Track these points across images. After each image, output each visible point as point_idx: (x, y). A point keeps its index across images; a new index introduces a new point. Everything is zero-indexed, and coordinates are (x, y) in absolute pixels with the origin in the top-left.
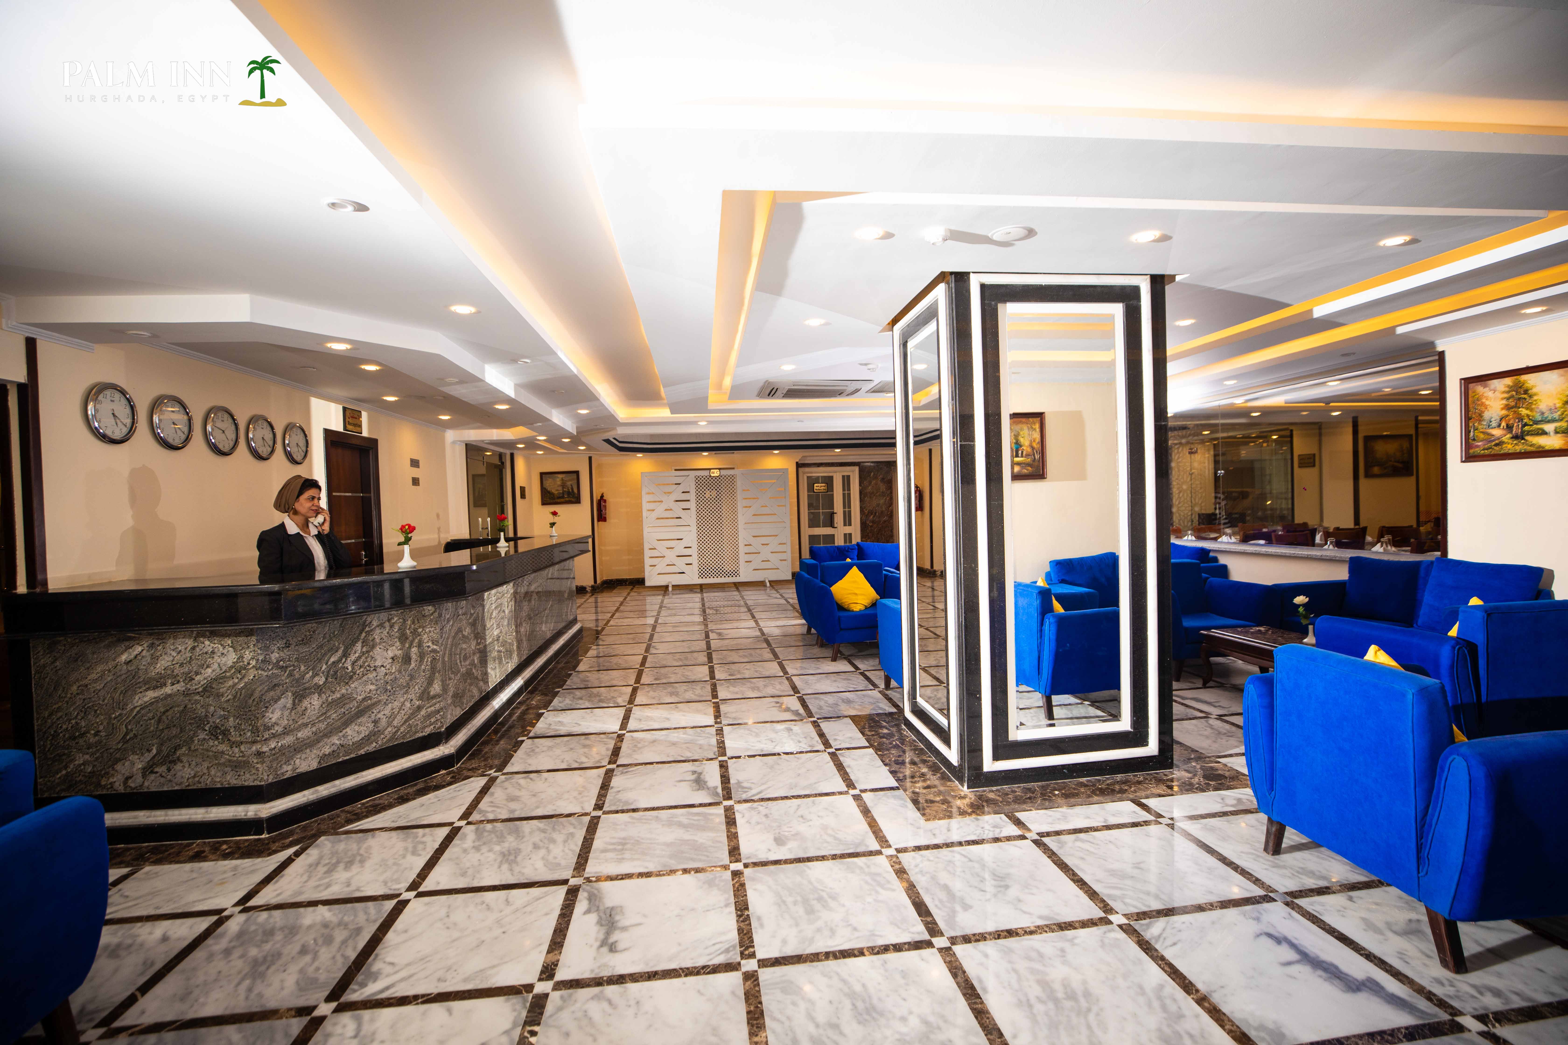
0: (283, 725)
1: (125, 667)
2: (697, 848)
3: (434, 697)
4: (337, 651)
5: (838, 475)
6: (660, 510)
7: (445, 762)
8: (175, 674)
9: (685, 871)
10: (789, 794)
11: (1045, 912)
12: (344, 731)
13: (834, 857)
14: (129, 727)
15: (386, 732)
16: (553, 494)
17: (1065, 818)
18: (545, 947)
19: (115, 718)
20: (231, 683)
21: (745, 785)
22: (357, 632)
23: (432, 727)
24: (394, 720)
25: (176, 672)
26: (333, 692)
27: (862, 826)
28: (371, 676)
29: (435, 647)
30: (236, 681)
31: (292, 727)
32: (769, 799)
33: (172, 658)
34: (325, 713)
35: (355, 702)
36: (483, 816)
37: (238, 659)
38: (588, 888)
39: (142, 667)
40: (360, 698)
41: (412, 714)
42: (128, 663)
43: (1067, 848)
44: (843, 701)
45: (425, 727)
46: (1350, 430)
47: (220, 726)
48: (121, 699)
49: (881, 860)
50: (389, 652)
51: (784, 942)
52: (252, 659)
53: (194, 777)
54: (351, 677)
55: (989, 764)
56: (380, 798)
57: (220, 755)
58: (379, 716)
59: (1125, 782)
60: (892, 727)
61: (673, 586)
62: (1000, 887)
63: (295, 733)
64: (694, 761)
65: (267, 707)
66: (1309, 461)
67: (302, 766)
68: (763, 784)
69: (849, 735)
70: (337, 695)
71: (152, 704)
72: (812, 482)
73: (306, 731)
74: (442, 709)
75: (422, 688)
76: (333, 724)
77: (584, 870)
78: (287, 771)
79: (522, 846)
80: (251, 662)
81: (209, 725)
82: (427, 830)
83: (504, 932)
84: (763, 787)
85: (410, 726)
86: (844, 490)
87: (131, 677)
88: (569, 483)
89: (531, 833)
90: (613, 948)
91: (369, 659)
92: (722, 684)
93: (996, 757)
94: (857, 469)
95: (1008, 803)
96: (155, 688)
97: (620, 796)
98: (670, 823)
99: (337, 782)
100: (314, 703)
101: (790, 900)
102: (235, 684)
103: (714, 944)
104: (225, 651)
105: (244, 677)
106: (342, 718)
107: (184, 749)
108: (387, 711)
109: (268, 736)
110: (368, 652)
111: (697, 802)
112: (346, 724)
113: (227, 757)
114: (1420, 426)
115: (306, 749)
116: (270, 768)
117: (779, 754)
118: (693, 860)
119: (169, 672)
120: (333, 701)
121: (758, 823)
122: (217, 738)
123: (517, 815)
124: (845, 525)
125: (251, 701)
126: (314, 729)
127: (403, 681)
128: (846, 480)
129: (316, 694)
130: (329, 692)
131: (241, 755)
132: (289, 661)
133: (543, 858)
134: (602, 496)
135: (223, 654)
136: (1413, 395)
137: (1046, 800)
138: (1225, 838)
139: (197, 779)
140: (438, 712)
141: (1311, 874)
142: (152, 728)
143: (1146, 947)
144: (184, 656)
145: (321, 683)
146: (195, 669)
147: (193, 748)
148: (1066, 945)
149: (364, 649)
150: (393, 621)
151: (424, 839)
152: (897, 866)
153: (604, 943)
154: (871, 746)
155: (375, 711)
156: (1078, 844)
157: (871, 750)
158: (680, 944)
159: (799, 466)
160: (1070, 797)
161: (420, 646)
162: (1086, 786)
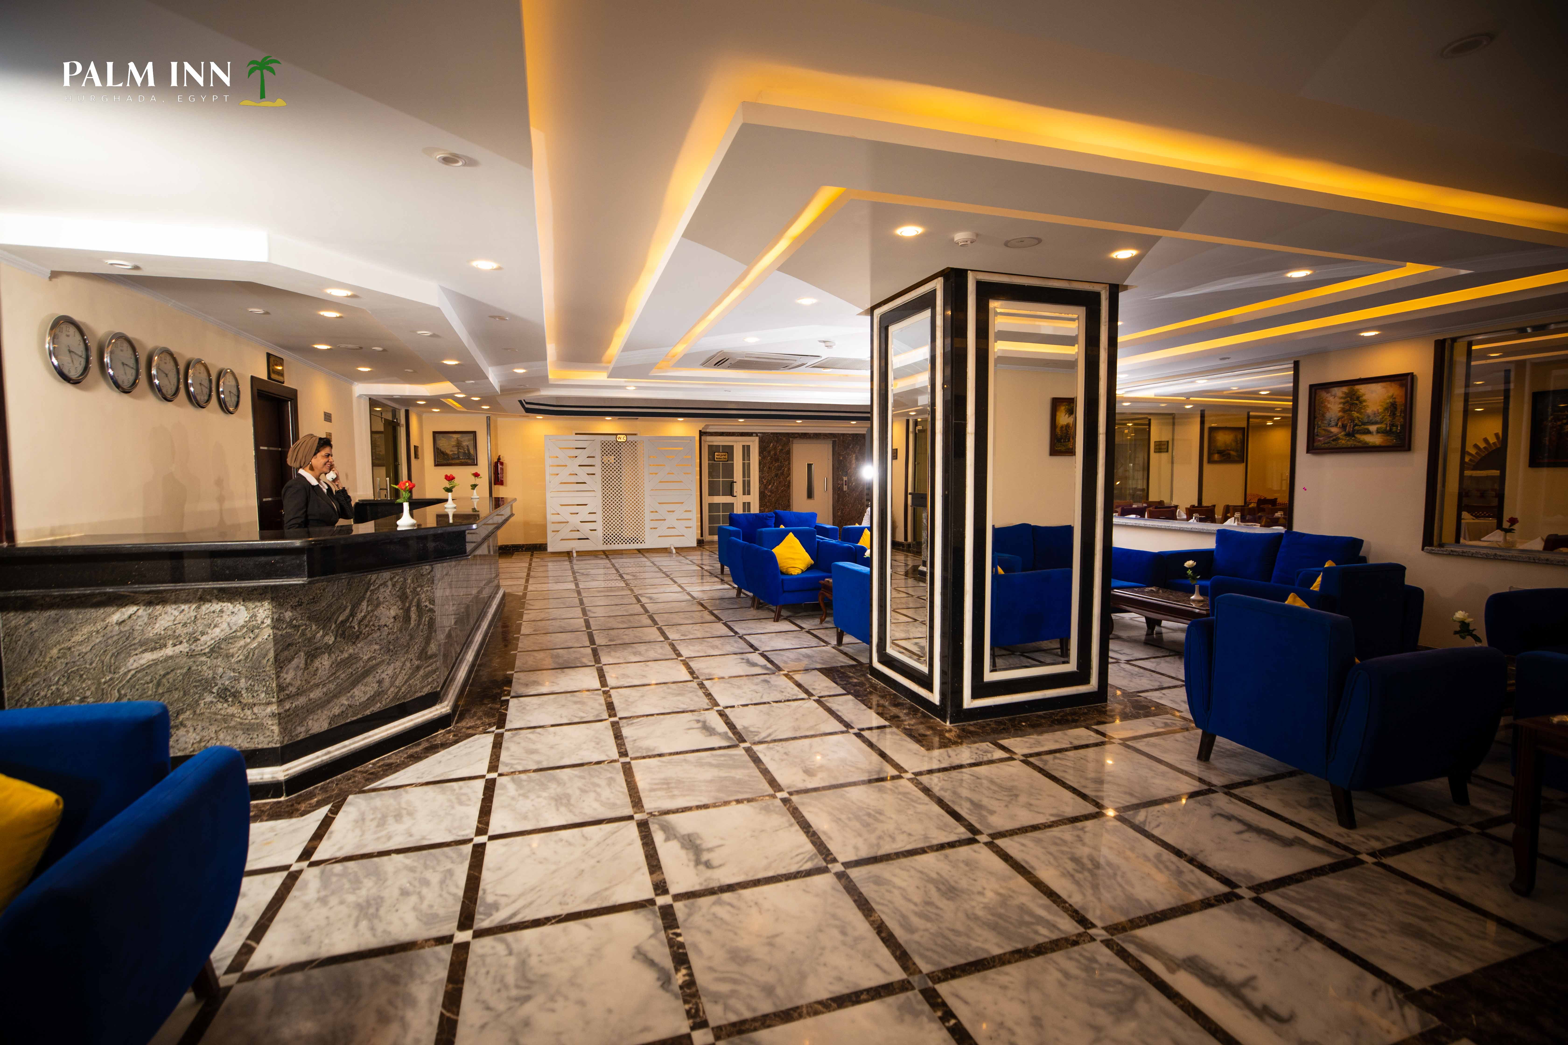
0: (297, 685)
1: (117, 628)
2: (738, 782)
3: (431, 657)
4: (345, 610)
5: (738, 444)
6: (564, 475)
7: (442, 722)
8: (177, 634)
9: (738, 801)
10: (798, 735)
11: (1054, 811)
12: (352, 692)
13: (863, 783)
14: (123, 692)
15: (389, 692)
16: (447, 455)
17: (1039, 743)
18: (645, 869)
19: (105, 683)
20: (242, 643)
21: (752, 729)
22: (363, 591)
23: (429, 687)
24: (396, 680)
25: (178, 632)
26: (342, 652)
27: (875, 757)
28: (376, 635)
29: (432, 606)
30: (249, 640)
31: (305, 687)
32: (781, 740)
33: (173, 618)
34: (335, 673)
35: (361, 662)
36: (511, 767)
37: (251, 617)
38: (656, 821)
39: (137, 628)
40: (365, 658)
41: (412, 674)
42: (120, 623)
43: (1052, 764)
44: (804, 656)
45: (423, 687)
46: (1198, 420)
47: (229, 688)
48: (113, 661)
49: (904, 782)
50: (392, 611)
51: (856, 848)
52: (267, 617)
53: (200, 741)
54: (358, 637)
55: (968, 702)
56: (389, 757)
57: (230, 718)
58: (384, 676)
59: (1075, 714)
60: (860, 676)
61: (577, 552)
62: (1011, 796)
63: (308, 693)
64: (692, 711)
65: (281, 668)
66: (1162, 447)
67: (315, 727)
68: (768, 728)
69: (824, 684)
70: (346, 655)
71: (150, 666)
72: (713, 450)
73: (318, 692)
74: (438, 669)
75: (421, 648)
76: (342, 684)
77: (642, 807)
78: (301, 732)
79: (569, 791)
80: (265, 621)
81: (217, 687)
82: (461, 783)
83: (598, 862)
84: (770, 731)
85: (410, 686)
86: (744, 459)
87: (124, 638)
88: (465, 444)
89: (570, 779)
90: (708, 865)
91: (374, 618)
92: (679, 644)
93: (975, 696)
94: (757, 439)
95: (989, 734)
96: (153, 649)
97: (638, 744)
98: (700, 764)
99: (346, 742)
100: (324, 663)
101: (843, 817)
102: (247, 645)
103: (797, 855)
104: (236, 610)
105: (257, 636)
106: (349, 678)
107: (188, 713)
108: (390, 671)
109: (282, 697)
110: (372, 611)
111: (716, 745)
112: (354, 684)
113: (238, 720)
114: (1251, 420)
115: (318, 709)
116: (285, 729)
117: (769, 703)
118: (739, 792)
119: (170, 633)
120: (342, 661)
121: (782, 760)
122: (227, 701)
123: (545, 765)
124: (744, 494)
125: (265, 661)
126: (325, 690)
127: (403, 641)
128: (746, 450)
129: (327, 654)
130: (337, 652)
131: (254, 717)
132: (301, 620)
133: (596, 800)
134: (499, 459)
135: (233, 613)
136: (1254, 395)
137: (1017, 730)
138: (1166, 751)
139: (203, 744)
140: (434, 671)
141: (1236, 772)
142: (150, 692)
143: (1140, 830)
144: (188, 616)
145: (331, 643)
146: (200, 629)
147: (198, 712)
148: (1080, 833)
149: (369, 609)
150: (395, 580)
151: (463, 791)
152: (921, 786)
153: (698, 862)
154: (848, 693)
155: (379, 671)
156: (1057, 761)
157: (850, 697)
158: (767, 858)
159: (702, 434)
160: (1037, 727)
161: (418, 605)
162: (1044, 718)
